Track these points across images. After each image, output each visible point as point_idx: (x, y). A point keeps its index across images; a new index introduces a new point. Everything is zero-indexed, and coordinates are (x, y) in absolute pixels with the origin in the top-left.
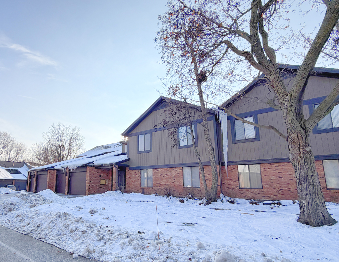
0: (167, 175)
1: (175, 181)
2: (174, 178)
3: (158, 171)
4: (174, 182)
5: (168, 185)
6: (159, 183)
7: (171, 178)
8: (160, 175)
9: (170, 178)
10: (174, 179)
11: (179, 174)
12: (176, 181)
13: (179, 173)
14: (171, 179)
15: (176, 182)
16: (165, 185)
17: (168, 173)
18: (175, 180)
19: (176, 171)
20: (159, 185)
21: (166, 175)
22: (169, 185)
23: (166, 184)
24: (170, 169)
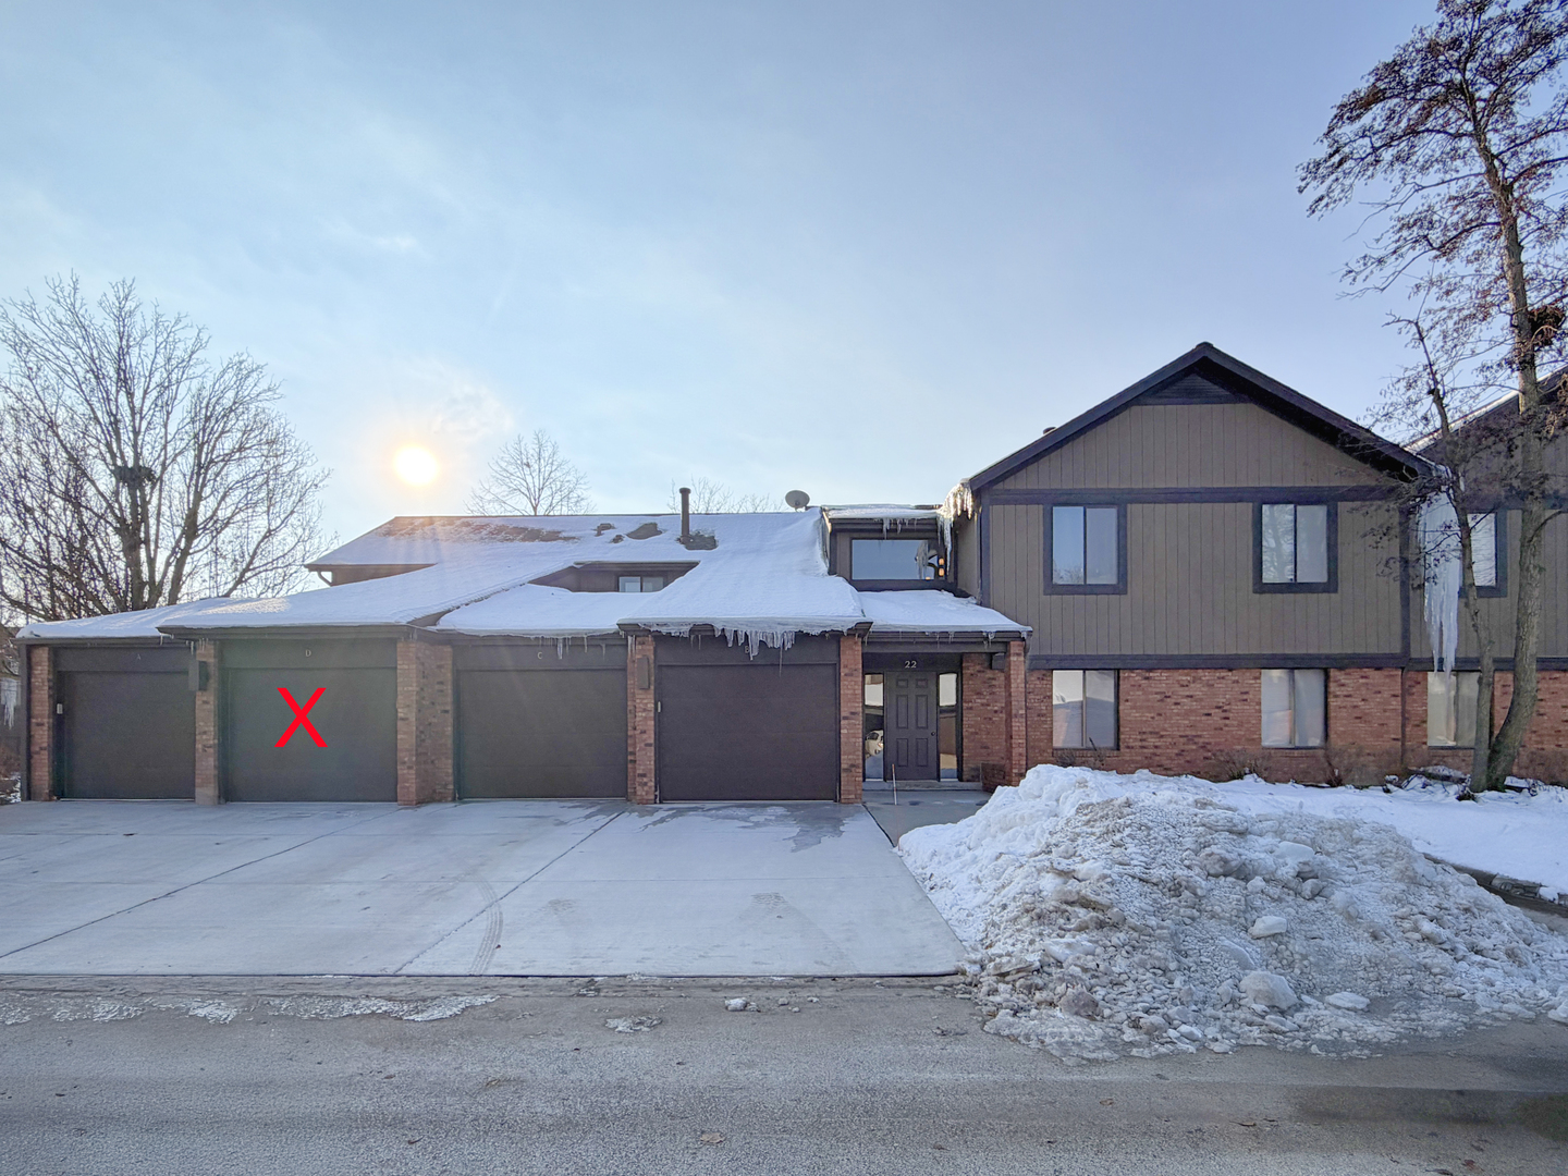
0: (1191, 697)
1: (1227, 722)
2: (1225, 711)
3: (1147, 678)
4: (1226, 725)
5: (1196, 740)
6: (1151, 733)
7: (1212, 711)
8: (1158, 697)
9: (1206, 711)
10: (1224, 715)
11: (1245, 697)
12: (1235, 723)
13: (1247, 693)
14: (1209, 715)
15: (1233, 726)
16: (1181, 740)
17: (1197, 689)
18: (1227, 718)
19: (1234, 682)
20: (1152, 741)
21: (1188, 696)
22: (1201, 740)
23: (1186, 736)
24: (1206, 675)
